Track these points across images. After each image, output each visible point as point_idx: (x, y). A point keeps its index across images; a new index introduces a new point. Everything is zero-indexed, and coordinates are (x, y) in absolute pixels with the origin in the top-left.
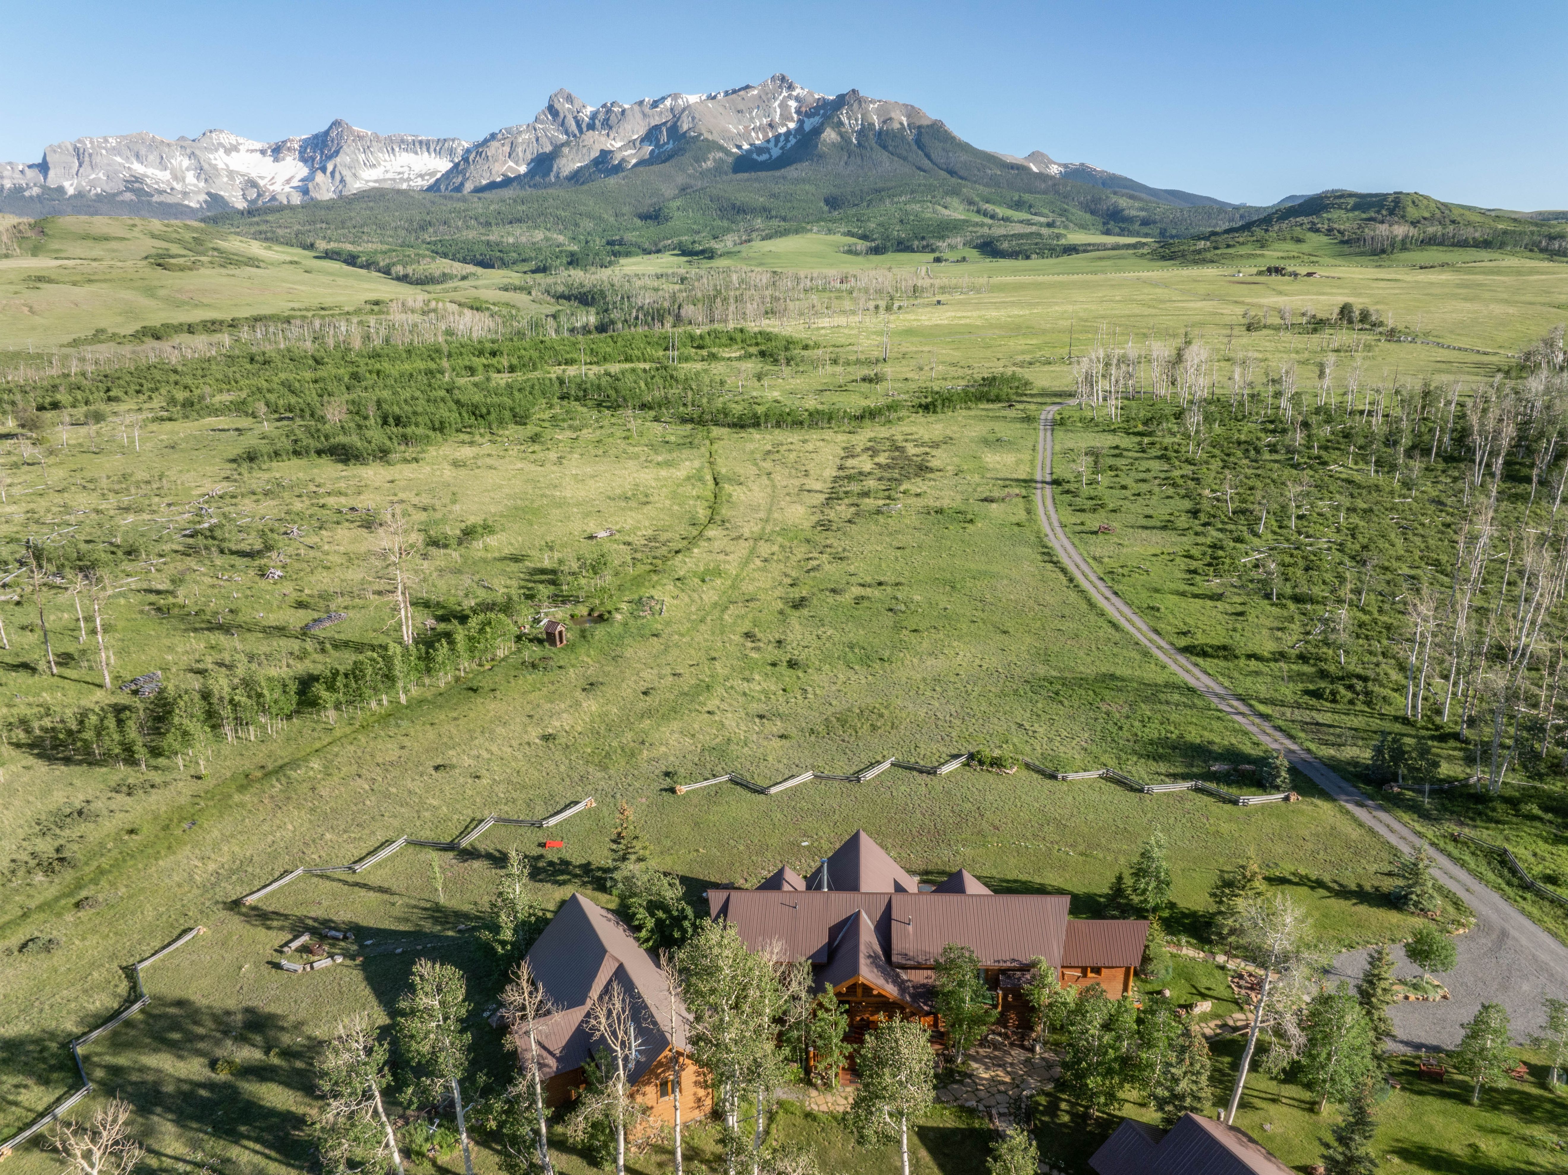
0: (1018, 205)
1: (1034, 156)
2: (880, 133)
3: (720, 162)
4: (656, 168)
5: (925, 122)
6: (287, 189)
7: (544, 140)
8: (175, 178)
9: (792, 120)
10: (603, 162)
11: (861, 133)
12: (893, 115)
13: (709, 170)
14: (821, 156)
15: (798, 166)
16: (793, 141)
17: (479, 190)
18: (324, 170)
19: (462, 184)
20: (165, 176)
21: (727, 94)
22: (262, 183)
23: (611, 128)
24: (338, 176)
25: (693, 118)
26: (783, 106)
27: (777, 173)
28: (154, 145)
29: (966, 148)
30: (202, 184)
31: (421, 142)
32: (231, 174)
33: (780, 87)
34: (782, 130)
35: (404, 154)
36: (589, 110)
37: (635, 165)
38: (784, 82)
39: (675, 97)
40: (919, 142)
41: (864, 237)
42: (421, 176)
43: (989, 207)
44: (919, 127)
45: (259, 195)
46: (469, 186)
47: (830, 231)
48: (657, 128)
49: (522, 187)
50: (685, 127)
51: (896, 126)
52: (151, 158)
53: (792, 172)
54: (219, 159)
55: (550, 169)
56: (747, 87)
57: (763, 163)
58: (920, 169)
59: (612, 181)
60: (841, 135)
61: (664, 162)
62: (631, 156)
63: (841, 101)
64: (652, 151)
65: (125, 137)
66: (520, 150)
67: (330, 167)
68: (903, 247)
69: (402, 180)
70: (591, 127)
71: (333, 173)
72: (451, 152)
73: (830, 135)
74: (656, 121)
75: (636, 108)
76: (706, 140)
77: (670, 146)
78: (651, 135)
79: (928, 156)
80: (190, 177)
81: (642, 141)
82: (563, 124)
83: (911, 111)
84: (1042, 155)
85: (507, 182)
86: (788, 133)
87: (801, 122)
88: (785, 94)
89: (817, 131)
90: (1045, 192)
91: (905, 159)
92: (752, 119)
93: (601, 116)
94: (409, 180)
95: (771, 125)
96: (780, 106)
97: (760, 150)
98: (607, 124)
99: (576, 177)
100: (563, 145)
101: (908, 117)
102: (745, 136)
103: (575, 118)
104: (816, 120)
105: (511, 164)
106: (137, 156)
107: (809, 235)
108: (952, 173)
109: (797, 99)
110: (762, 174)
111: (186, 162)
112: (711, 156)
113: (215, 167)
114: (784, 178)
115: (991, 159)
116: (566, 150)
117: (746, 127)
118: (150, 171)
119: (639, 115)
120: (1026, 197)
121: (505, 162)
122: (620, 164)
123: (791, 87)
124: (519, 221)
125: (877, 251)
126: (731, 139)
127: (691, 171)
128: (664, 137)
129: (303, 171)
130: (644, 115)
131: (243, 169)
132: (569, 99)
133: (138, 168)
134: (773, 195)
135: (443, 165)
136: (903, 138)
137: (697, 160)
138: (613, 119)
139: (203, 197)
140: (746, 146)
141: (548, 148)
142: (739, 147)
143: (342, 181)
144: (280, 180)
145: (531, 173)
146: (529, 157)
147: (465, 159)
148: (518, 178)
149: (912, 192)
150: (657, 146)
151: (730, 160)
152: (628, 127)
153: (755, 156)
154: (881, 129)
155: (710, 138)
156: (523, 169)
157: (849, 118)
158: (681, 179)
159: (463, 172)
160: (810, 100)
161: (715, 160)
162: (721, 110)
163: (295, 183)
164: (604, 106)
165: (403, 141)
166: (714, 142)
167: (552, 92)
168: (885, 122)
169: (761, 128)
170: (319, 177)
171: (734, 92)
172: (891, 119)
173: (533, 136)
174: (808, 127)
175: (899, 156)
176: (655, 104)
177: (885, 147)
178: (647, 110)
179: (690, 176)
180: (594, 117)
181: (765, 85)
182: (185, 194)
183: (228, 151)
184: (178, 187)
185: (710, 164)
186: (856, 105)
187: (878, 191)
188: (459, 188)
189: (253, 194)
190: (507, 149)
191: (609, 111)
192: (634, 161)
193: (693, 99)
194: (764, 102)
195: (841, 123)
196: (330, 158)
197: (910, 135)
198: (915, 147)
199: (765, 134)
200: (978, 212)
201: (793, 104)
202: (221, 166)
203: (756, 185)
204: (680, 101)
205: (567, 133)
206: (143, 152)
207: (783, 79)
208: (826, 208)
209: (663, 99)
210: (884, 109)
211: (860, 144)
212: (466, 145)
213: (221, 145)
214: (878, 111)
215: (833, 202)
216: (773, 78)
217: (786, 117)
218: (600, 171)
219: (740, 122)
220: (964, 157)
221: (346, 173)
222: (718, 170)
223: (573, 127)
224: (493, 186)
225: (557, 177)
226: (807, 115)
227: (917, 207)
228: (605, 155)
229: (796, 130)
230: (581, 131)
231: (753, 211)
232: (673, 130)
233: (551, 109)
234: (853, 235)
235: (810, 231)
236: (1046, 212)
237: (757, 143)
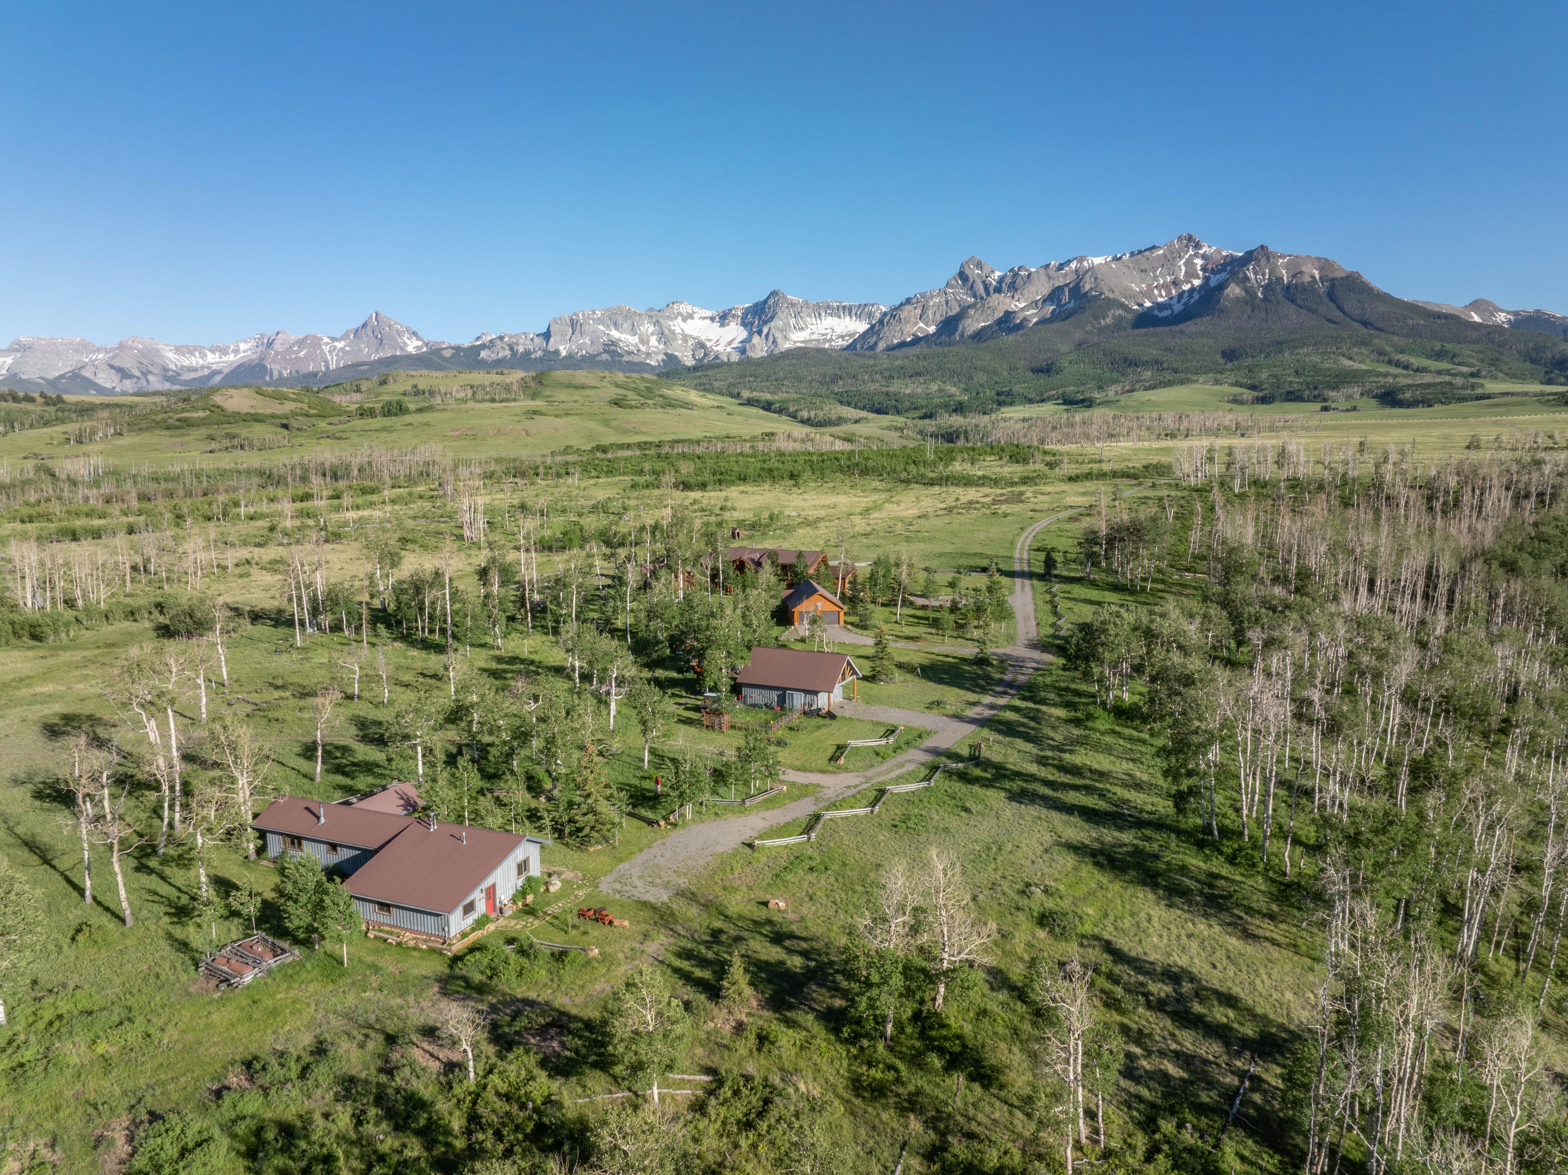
0: (1439, 355)
1: (1475, 305)
2: (1289, 287)
3: (1119, 320)
4: (1055, 326)
5: (1340, 275)
6: (729, 349)
7: (953, 303)
8: (642, 341)
9: (1198, 277)
10: (1005, 322)
11: (1268, 288)
12: (1304, 269)
13: (1107, 326)
14: (1222, 311)
15: (1198, 321)
16: (1196, 296)
17: (891, 348)
18: (760, 333)
19: (876, 343)
20: (634, 340)
21: (1132, 254)
22: (709, 344)
23: (1016, 290)
24: (771, 338)
25: (1096, 279)
26: (1189, 264)
27: (1175, 328)
28: (629, 315)
29: (1386, 298)
30: (662, 346)
31: (844, 308)
32: (685, 337)
33: (1187, 246)
34: (1186, 287)
35: (829, 318)
36: (997, 274)
37: (1036, 324)
38: (1191, 241)
39: (1081, 259)
40: (1331, 295)
41: (1253, 387)
42: (842, 337)
43: (1403, 358)
44: (1333, 280)
45: (705, 355)
46: (882, 345)
47: (1217, 382)
48: (1060, 289)
49: (929, 346)
50: (1087, 287)
51: (1307, 279)
52: (625, 325)
53: (1190, 327)
54: (678, 326)
55: (956, 328)
56: (1153, 248)
57: (1163, 319)
58: (1330, 321)
59: (1011, 338)
60: (1246, 290)
61: (1064, 320)
62: (1033, 316)
63: (1249, 257)
64: (1053, 310)
65: (607, 310)
66: (930, 313)
67: (765, 331)
68: (1293, 397)
69: (825, 341)
70: (998, 290)
71: (767, 336)
72: (870, 315)
73: (1234, 290)
74: (1061, 282)
75: (1042, 271)
76: (1108, 298)
77: (1072, 305)
78: (1054, 296)
79: (1341, 309)
80: (653, 341)
81: (1045, 301)
82: (972, 288)
83: (1324, 264)
84: (1487, 303)
85: (916, 341)
86: (1193, 290)
87: (1206, 279)
88: (1191, 252)
89: (1221, 287)
90: (1472, 342)
91: (1314, 311)
92: (1156, 278)
93: (1008, 280)
94: (831, 340)
95: (1175, 283)
96: (1185, 264)
97: (1161, 307)
98: (1013, 287)
99: (979, 335)
100: (969, 307)
101: (1321, 270)
102: (1148, 294)
103: (984, 282)
104: (1223, 276)
105: (921, 325)
106: (616, 325)
107: (1194, 386)
108: (1366, 324)
109: (1204, 257)
110: (1160, 330)
111: (651, 329)
112: (1110, 314)
113: (673, 332)
114: (1182, 332)
115: (1413, 309)
116: (972, 312)
117: (1149, 286)
118: (624, 336)
119: (1043, 278)
120: (1449, 346)
121: (916, 323)
122: (1021, 323)
123: (1197, 246)
124: (919, 374)
125: (1264, 400)
126: (1133, 296)
127: (1089, 328)
128: (1066, 297)
129: (743, 334)
130: (1050, 277)
131: (695, 333)
132: (979, 265)
133: (615, 334)
134: (1168, 349)
135: (861, 327)
136: (1314, 291)
137: (1096, 318)
138: (1019, 282)
139: (661, 357)
140: (1148, 304)
141: (956, 310)
142: (1140, 305)
143: (774, 342)
144: (723, 342)
145: (939, 333)
146: (939, 318)
147: (881, 322)
148: (927, 337)
149: (1316, 344)
150: (1059, 305)
151: (1130, 316)
152: (1033, 289)
153: (1156, 312)
154: (1290, 283)
155: (1111, 296)
156: (932, 329)
157: (1256, 274)
158: (1078, 336)
159: (878, 333)
160: (1218, 257)
161: (1114, 317)
162: (1124, 270)
163: (736, 344)
164: (1012, 270)
165: (828, 307)
166: (1115, 300)
167: (964, 260)
168: (1294, 276)
169: (1165, 286)
170: (756, 339)
171: (1140, 252)
172: (1301, 273)
173: (943, 300)
174: (1213, 282)
175: (1308, 309)
176: (1061, 267)
177: (1293, 301)
178: (1052, 272)
179: (1087, 332)
180: (1001, 280)
181: (1171, 244)
182: (648, 354)
183: (685, 319)
184: (643, 348)
185: (1109, 321)
186: (1263, 261)
187: (1279, 343)
188: (873, 347)
189: (700, 354)
190: (919, 311)
191: (1016, 275)
192: (1035, 320)
193: (1098, 261)
194: (1169, 261)
195: (1247, 279)
196: (766, 322)
197: (1321, 288)
198: (1326, 300)
199: (1169, 293)
200: (1390, 362)
201: (1199, 262)
202: (678, 331)
203: (1152, 340)
204: (1085, 264)
205: (975, 296)
206: (620, 321)
207: (1190, 238)
208: (1221, 361)
209: (1069, 262)
210: (1295, 263)
211: (1265, 298)
212: (884, 309)
213: (680, 314)
214: (1288, 266)
215: (1230, 355)
216: (1180, 239)
217: (1191, 274)
218: (1002, 330)
219: (1143, 282)
220: (1381, 308)
221: (778, 335)
222: (1117, 325)
223: (981, 290)
224: (903, 345)
225: (962, 336)
226: (1213, 272)
227: (1316, 359)
228: (1008, 315)
229: (1201, 286)
230: (988, 294)
231: (1145, 364)
232: (1076, 290)
233: (963, 276)
234: (1241, 386)
235: (1197, 381)
236: (1474, 361)
237: (1160, 300)
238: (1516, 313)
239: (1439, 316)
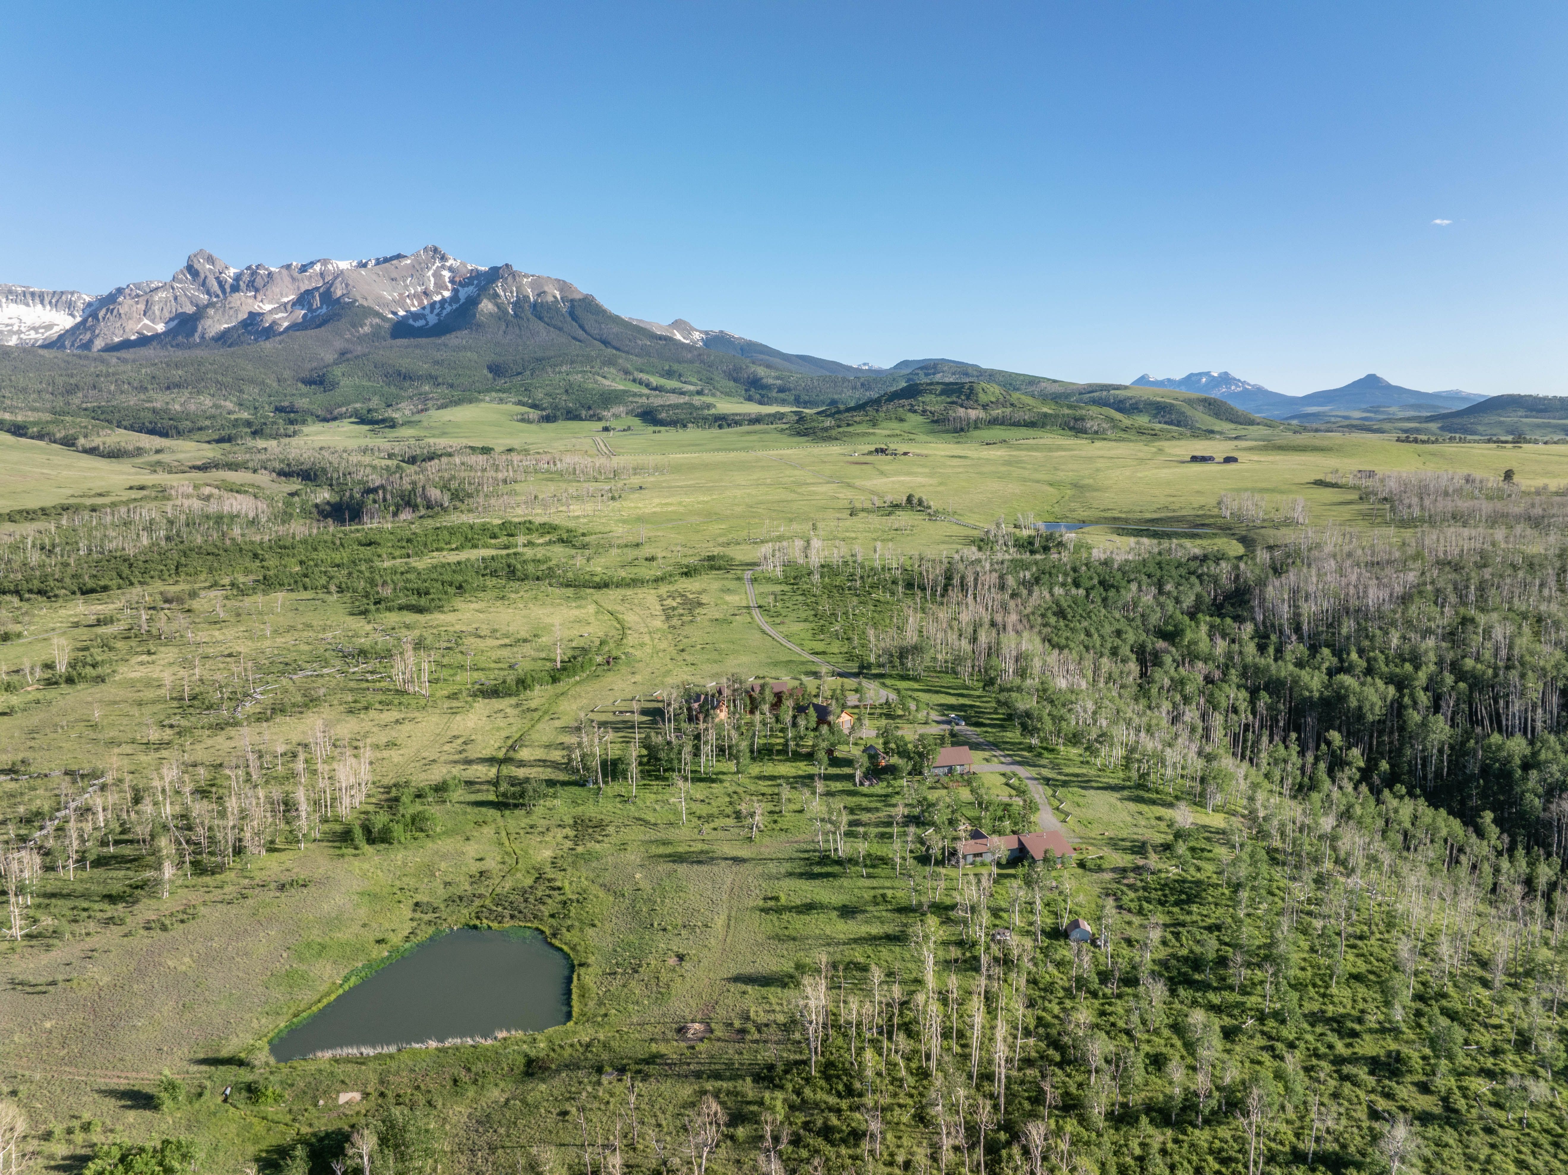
0: (669, 374)
1: (678, 326)
2: (535, 305)
3: (376, 328)
4: (310, 333)
5: (577, 296)
7: (182, 299)
9: (447, 289)
10: (251, 324)
11: (517, 305)
12: (546, 289)
13: (366, 335)
14: (479, 326)
15: (459, 333)
16: (448, 308)
17: (111, 348)
19: (91, 341)
21: (378, 262)
23: (257, 290)
25: (347, 285)
26: (437, 275)
27: (437, 341)
29: (616, 320)
31: (33, 294)
33: (433, 257)
34: (438, 298)
35: (13, 306)
36: (232, 271)
37: (287, 329)
38: (436, 253)
39: (325, 262)
40: (572, 314)
41: (534, 406)
42: (35, 329)
43: (644, 376)
44: (572, 301)
46: (99, 344)
47: (501, 401)
48: (308, 292)
49: (163, 347)
50: (339, 293)
51: (550, 299)
53: (453, 339)
55: (194, 329)
56: (399, 257)
57: (420, 328)
58: (574, 338)
59: (268, 346)
60: (498, 306)
61: (319, 326)
62: (283, 319)
63: (494, 274)
64: (305, 315)
66: (156, 308)
68: (572, 416)
69: (11, 333)
70: (235, 288)
72: (70, 307)
73: (486, 306)
74: (307, 285)
75: (284, 272)
76: (362, 306)
77: (324, 310)
78: (303, 299)
79: (582, 327)
81: (294, 304)
82: (204, 284)
83: (563, 286)
84: (684, 322)
85: (144, 341)
86: (443, 301)
87: (455, 291)
88: (438, 264)
89: (473, 302)
90: (691, 362)
91: (561, 329)
92: (406, 287)
93: (246, 278)
94: (19, 332)
95: (426, 293)
96: (434, 275)
97: (415, 316)
98: (251, 285)
99: (223, 338)
100: (207, 306)
101: (561, 291)
102: (401, 303)
103: (217, 278)
104: (471, 290)
105: (146, 321)
107: (482, 405)
108: (605, 343)
109: (450, 269)
110: (423, 341)
112: (368, 322)
114: (445, 345)
115: (639, 331)
116: (211, 311)
117: (400, 295)
119: (287, 279)
120: (676, 367)
121: (140, 320)
122: (271, 326)
123: (443, 258)
124: (178, 386)
125: (548, 419)
126: (386, 305)
127: (348, 336)
128: (317, 302)
130: (294, 279)
132: (210, 259)
134: (436, 363)
135: (64, 320)
136: (557, 310)
137: (354, 326)
138: (259, 282)
140: (402, 313)
141: (190, 309)
142: (395, 313)
145: (171, 332)
146: (167, 315)
147: (94, 316)
148: (156, 336)
149: (572, 362)
150: (310, 310)
151: (387, 325)
152: (277, 290)
153: (411, 322)
154: (536, 302)
155: (365, 304)
156: (160, 328)
157: (504, 291)
158: (339, 344)
159: (92, 329)
160: (464, 270)
161: (371, 325)
162: (374, 277)
164: (249, 268)
165: (10, 292)
166: (370, 308)
167: (191, 252)
168: (539, 295)
169: (416, 296)
171: (386, 260)
172: (544, 292)
173: (170, 295)
174: (463, 296)
175: (555, 327)
176: (303, 269)
177: (541, 318)
178: (296, 274)
179: (347, 340)
180: (238, 278)
181: (417, 255)
185: (367, 329)
186: (510, 279)
187: (539, 360)
188: (87, 346)
190: (142, 307)
191: (254, 273)
192: (286, 324)
193: (344, 265)
194: (417, 271)
195: (497, 295)
197: (564, 308)
198: (569, 319)
199: (421, 302)
200: (634, 381)
201: (447, 274)
203: (418, 351)
204: (330, 267)
205: (208, 293)
207: (436, 250)
208: (490, 376)
209: (312, 264)
210: (538, 282)
211: (516, 315)
212: (88, 299)
214: (532, 285)
215: (496, 370)
216: (425, 249)
217: (440, 286)
218: (252, 334)
219: (394, 290)
220: (615, 329)
222: (376, 335)
223: (215, 287)
224: (126, 345)
225: (203, 337)
226: (461, 284)
227: (579, 377)
228: (252, 315)
229: (451, 298)
230: (224, 291)
231: (419, 378)
232: (326, 295)
233: (190, 269)
234: (523, 404)
235: (483, 400)
236: (694, 380)
237: (413, 309)
238: (706, 333)
239: (661, 338)
